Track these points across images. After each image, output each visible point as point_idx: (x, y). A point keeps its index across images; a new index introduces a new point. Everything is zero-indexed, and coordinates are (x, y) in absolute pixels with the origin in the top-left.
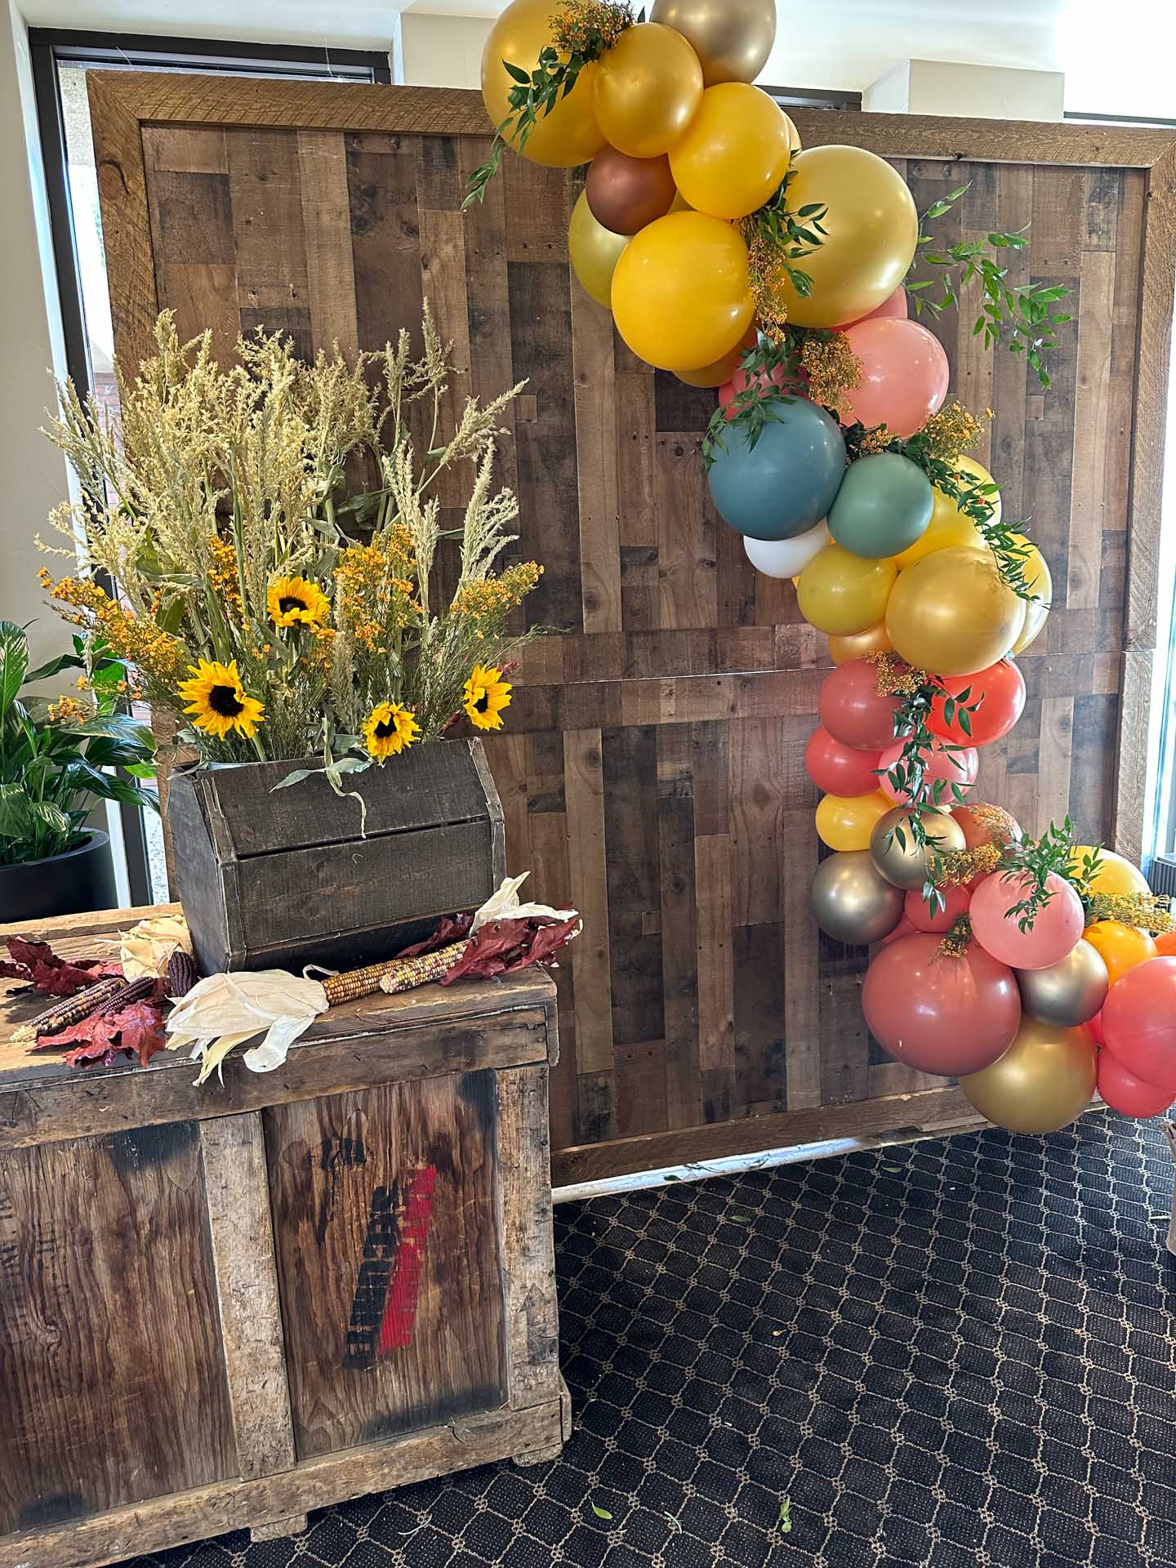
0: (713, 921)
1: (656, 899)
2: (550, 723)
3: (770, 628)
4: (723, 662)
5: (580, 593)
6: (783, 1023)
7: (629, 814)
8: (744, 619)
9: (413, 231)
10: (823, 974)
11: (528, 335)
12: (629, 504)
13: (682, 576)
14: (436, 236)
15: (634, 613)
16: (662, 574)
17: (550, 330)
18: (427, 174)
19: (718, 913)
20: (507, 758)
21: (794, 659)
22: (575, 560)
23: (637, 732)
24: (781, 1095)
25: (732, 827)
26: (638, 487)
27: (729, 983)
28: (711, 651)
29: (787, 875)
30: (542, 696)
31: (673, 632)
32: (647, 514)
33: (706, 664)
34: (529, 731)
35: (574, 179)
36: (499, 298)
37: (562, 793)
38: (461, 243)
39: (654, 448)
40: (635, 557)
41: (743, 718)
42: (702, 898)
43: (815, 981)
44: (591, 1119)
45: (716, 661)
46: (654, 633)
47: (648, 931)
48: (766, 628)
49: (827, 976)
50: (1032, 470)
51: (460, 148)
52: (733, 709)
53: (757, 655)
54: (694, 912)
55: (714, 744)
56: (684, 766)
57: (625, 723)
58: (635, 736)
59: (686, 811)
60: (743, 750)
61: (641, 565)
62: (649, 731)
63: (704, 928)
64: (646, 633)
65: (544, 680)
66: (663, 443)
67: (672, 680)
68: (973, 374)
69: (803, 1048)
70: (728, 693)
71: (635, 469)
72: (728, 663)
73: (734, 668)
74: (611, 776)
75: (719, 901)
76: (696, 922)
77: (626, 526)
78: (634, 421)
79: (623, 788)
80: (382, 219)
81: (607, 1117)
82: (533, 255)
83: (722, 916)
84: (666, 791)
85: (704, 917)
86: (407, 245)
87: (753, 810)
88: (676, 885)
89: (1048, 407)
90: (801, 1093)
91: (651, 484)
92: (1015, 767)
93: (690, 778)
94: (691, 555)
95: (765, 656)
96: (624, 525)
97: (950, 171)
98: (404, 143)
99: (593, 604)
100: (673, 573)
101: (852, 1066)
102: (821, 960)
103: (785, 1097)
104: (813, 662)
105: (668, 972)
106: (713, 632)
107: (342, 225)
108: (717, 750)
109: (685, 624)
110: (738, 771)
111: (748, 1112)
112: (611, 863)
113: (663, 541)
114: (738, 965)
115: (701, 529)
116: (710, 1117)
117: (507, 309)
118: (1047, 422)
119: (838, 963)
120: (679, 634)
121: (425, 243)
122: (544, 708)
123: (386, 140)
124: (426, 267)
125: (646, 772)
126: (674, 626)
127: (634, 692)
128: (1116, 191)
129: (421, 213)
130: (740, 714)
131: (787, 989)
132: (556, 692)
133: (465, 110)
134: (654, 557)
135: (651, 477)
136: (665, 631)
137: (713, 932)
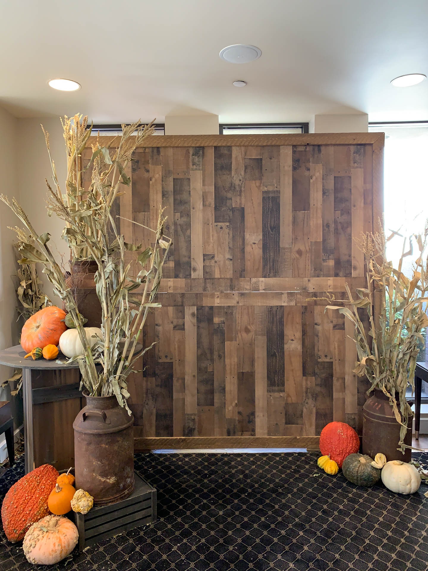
0: (231, 369)
1: (212, 360)
2: (181, 304)
3: (249, 279)
4: (234, 288)
5: (191, 267)
6: (255, 406)
7: (205, 333)
8: (241, 276)
9: (148, 171)
10: (268, 391)
11: (178, 197)
12: (206, 242)
13: (222, 263)
14: (154, 172)
15: (207, 273)
16: (216, 262)
17: (185, 196)
18: (152, 157)
19: (233, 367)
20: (168, 313)
21: (258, 288)
22: (190, 257)
23: (207, 308)
24: (253, 430)
25: (237, 339)
26: (209, 238)
27: (236, 390)
28: (230, 285)
29: (256, 357)
30: (179, 296)
31: (219, 279)
32: (211, 245)
33: (229, 288)
34: (175, 306)
35: (192, 156)
36: (171, 187)
37: (184, 325)
38: (161, 174)
39: (214, 227)
40: (207, 257)
41: (241, 306)
42: (227, 361)
43: (266, 393)
44: (189, 429)
45: (232, 288)
46: (213, 279)
47: (210, 370)
48: (248, 279)
49: (270, 392)
50: (337, 233)
51: (161, 150)
52: (238, 303)
53: (245, 287)
54: (225, 366)
55: (232, 313)
56: (222, 319)
57: (203, 305)
58: (207, 309)
59: (223, 333)
60: (241, 315)
61: (209, 259)
62: (211, 308)
63: (228, 371)
64: (210, 279)
65: (179, 291)
66: (217, 226)
67: (219, 293)
68: (316, 205)
69: (262, 415)
70: (236, 298)
71: (208, 233)
72: (236, 289)
73: (238, 290)
74: (199, 321)
75: (233, 363)
76: (225, 369)
77: (205, 248)
78: (208, 220)
79: (202, 325)
80: (140, 168)
81: (194, 429)
82: (181, 176)
83: (234, 368)
84: (216, 327)
85: (228, 368)
86: (146, 175)
87: (244, 335)
88: (219, 356)
89: (342, 214)
90: (261, 430)
91: (213, 237)
92: (336, 327)
93: (224, 323)
94: (224, 257)
95: (248, 287)
96: (204, 248)
97: (306, 148)
98: (147, 149)
99: (195, 270)
100: (219, 262)
101: (279, 424)
102: (268, 386)
103: (255, 431)
104: (264, 290)
105: (216, 384)
106: (231, 280)
107: (129, 170)
108: (233, 315)
109: (223, 277)
110: (240, 322)
111: (242, 434)
112: (198, 347)
113: (216, 253)
114: (239, 385)
115: (228, 249)
116: (229, 434)
117: (173, 191)
118: (342, 219)
119: (274, 388)
120: (220, 279)
121: (151, 174)
122: (179, 299)
123: (142, 149)
124: (151, 180)
125: (210, 320)
126: (219, 277)
127: (207, 296)
128: (362, 151)
129: (151, 167)
130: (240, 304)
131: (256, 396)
132: (183, 295)
133: (163, 140)
134: (213, 257)
135: (213, 235)
136: (216, 278)
137: (231, 373)
